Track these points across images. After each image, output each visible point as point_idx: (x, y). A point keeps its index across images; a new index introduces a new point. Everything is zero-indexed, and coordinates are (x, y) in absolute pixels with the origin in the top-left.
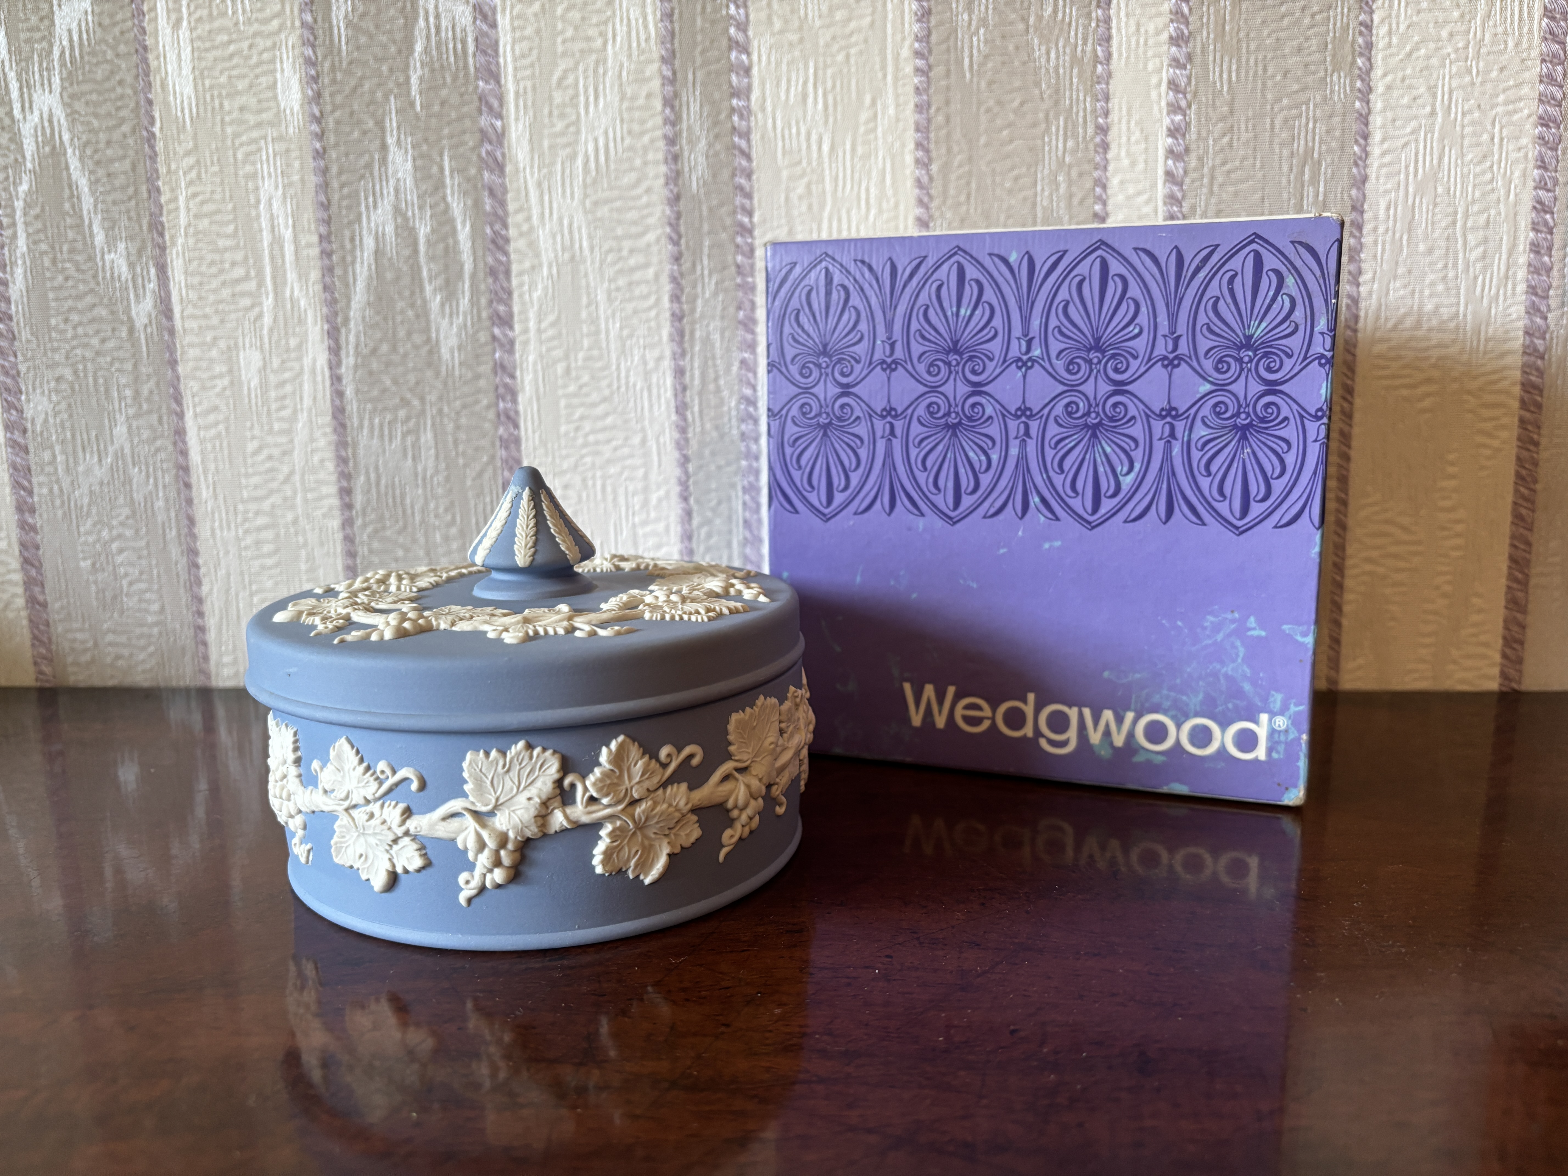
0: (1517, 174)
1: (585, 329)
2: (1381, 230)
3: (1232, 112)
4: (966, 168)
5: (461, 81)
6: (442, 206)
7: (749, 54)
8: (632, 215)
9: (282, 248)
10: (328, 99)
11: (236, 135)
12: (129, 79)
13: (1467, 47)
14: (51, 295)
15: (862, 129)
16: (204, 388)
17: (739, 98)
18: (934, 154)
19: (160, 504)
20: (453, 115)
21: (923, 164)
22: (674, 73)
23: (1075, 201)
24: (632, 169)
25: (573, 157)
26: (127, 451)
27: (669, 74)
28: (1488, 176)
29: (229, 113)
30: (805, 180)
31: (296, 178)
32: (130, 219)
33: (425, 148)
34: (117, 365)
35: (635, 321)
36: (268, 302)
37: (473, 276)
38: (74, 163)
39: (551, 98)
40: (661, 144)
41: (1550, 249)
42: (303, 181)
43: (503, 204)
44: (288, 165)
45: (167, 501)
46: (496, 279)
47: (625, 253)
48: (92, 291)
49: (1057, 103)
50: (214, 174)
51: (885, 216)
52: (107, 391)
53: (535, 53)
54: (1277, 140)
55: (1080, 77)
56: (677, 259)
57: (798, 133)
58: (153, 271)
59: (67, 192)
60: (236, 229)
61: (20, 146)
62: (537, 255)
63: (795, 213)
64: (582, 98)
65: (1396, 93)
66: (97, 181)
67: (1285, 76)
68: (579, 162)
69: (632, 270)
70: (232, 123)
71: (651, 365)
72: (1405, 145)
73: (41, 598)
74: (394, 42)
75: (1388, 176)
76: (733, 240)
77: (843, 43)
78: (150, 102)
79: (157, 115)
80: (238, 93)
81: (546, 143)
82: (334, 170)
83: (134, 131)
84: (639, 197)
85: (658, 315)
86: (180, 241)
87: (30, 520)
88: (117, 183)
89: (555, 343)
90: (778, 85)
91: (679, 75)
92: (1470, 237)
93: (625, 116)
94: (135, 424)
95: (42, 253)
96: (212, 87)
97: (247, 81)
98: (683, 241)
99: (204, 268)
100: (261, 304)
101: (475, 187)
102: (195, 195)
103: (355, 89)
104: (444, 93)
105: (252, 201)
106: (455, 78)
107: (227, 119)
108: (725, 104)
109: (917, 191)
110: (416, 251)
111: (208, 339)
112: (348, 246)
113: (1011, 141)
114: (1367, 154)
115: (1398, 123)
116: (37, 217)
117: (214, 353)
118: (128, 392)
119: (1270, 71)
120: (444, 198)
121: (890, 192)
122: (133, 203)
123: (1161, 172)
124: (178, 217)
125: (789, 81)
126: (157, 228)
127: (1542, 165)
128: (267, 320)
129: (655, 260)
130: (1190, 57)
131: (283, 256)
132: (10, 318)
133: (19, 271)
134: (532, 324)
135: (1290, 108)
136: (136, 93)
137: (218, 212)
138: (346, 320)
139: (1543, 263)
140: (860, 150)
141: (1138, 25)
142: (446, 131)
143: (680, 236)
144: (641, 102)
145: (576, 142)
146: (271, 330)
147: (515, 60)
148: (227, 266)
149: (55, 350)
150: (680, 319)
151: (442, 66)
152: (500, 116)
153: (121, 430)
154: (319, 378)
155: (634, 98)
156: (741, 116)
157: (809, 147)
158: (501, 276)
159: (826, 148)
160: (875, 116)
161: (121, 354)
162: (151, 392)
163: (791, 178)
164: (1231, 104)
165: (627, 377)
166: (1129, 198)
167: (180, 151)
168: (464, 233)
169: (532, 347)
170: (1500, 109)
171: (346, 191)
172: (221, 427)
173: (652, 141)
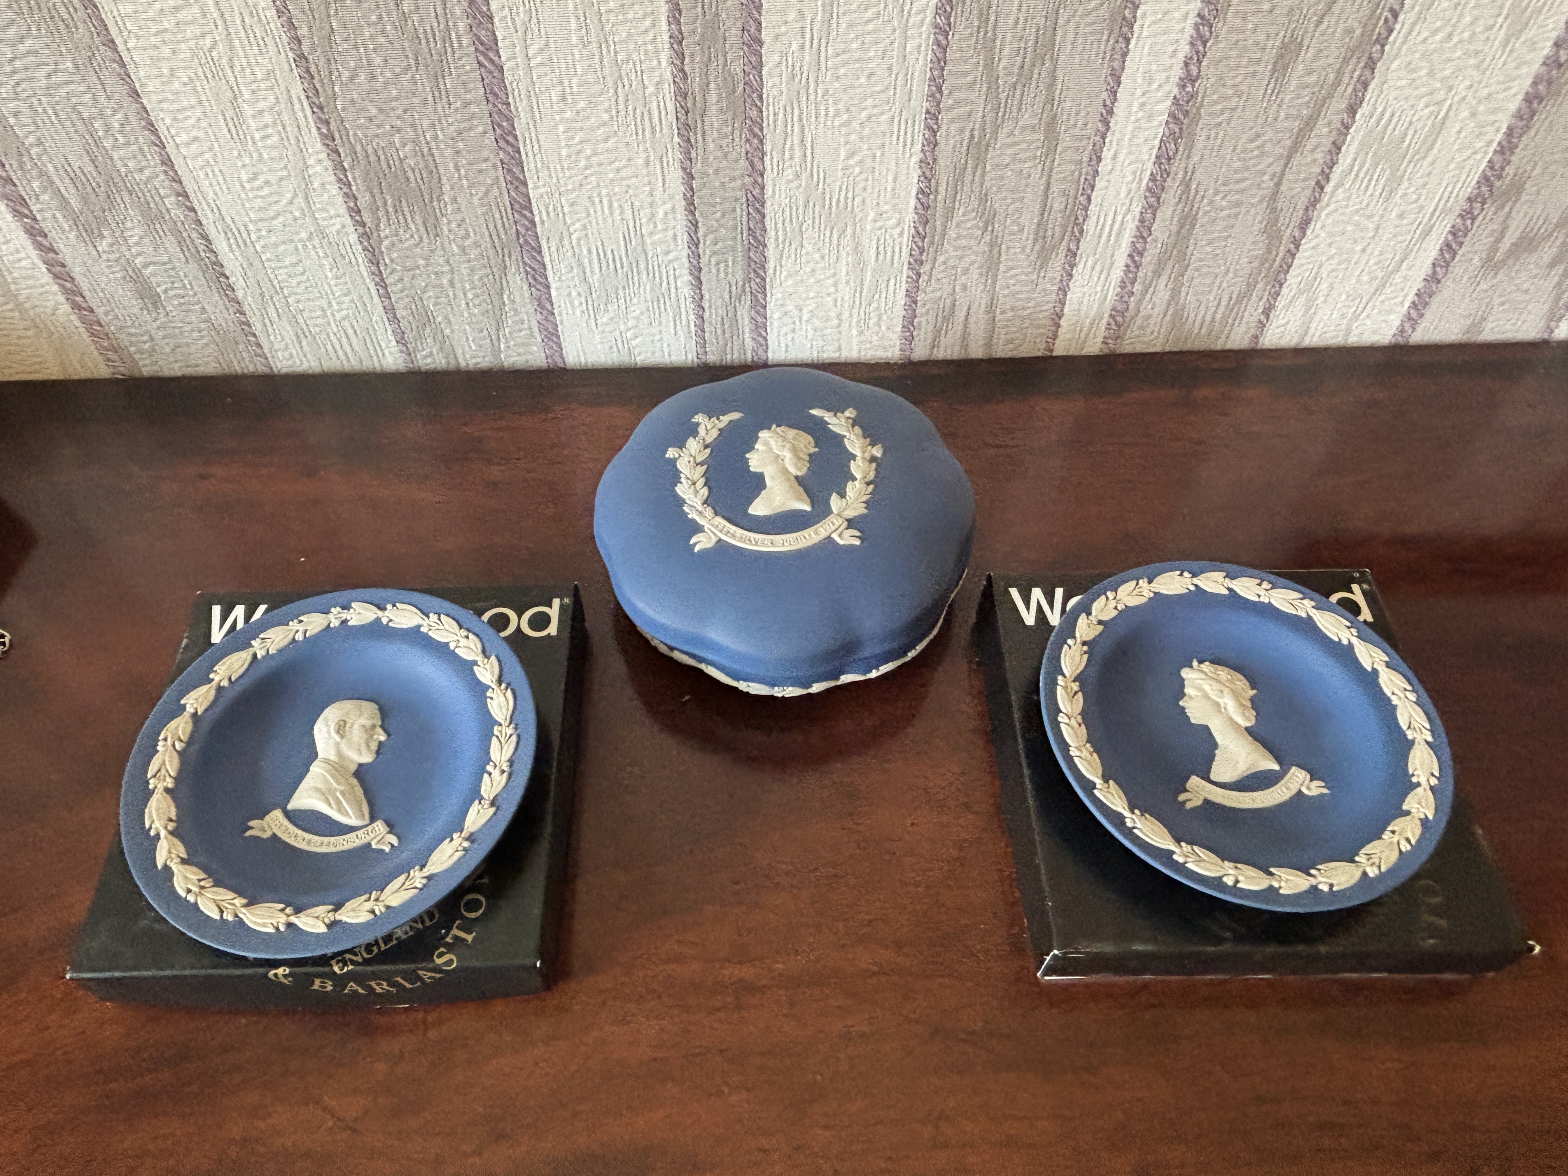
73: (84, 304)
85: (655, 38)
87: (45, 242)
111: (165, 70)
134: (518, 49)
154: (298, 107)
162: (122, 125)
169: (522, 73)
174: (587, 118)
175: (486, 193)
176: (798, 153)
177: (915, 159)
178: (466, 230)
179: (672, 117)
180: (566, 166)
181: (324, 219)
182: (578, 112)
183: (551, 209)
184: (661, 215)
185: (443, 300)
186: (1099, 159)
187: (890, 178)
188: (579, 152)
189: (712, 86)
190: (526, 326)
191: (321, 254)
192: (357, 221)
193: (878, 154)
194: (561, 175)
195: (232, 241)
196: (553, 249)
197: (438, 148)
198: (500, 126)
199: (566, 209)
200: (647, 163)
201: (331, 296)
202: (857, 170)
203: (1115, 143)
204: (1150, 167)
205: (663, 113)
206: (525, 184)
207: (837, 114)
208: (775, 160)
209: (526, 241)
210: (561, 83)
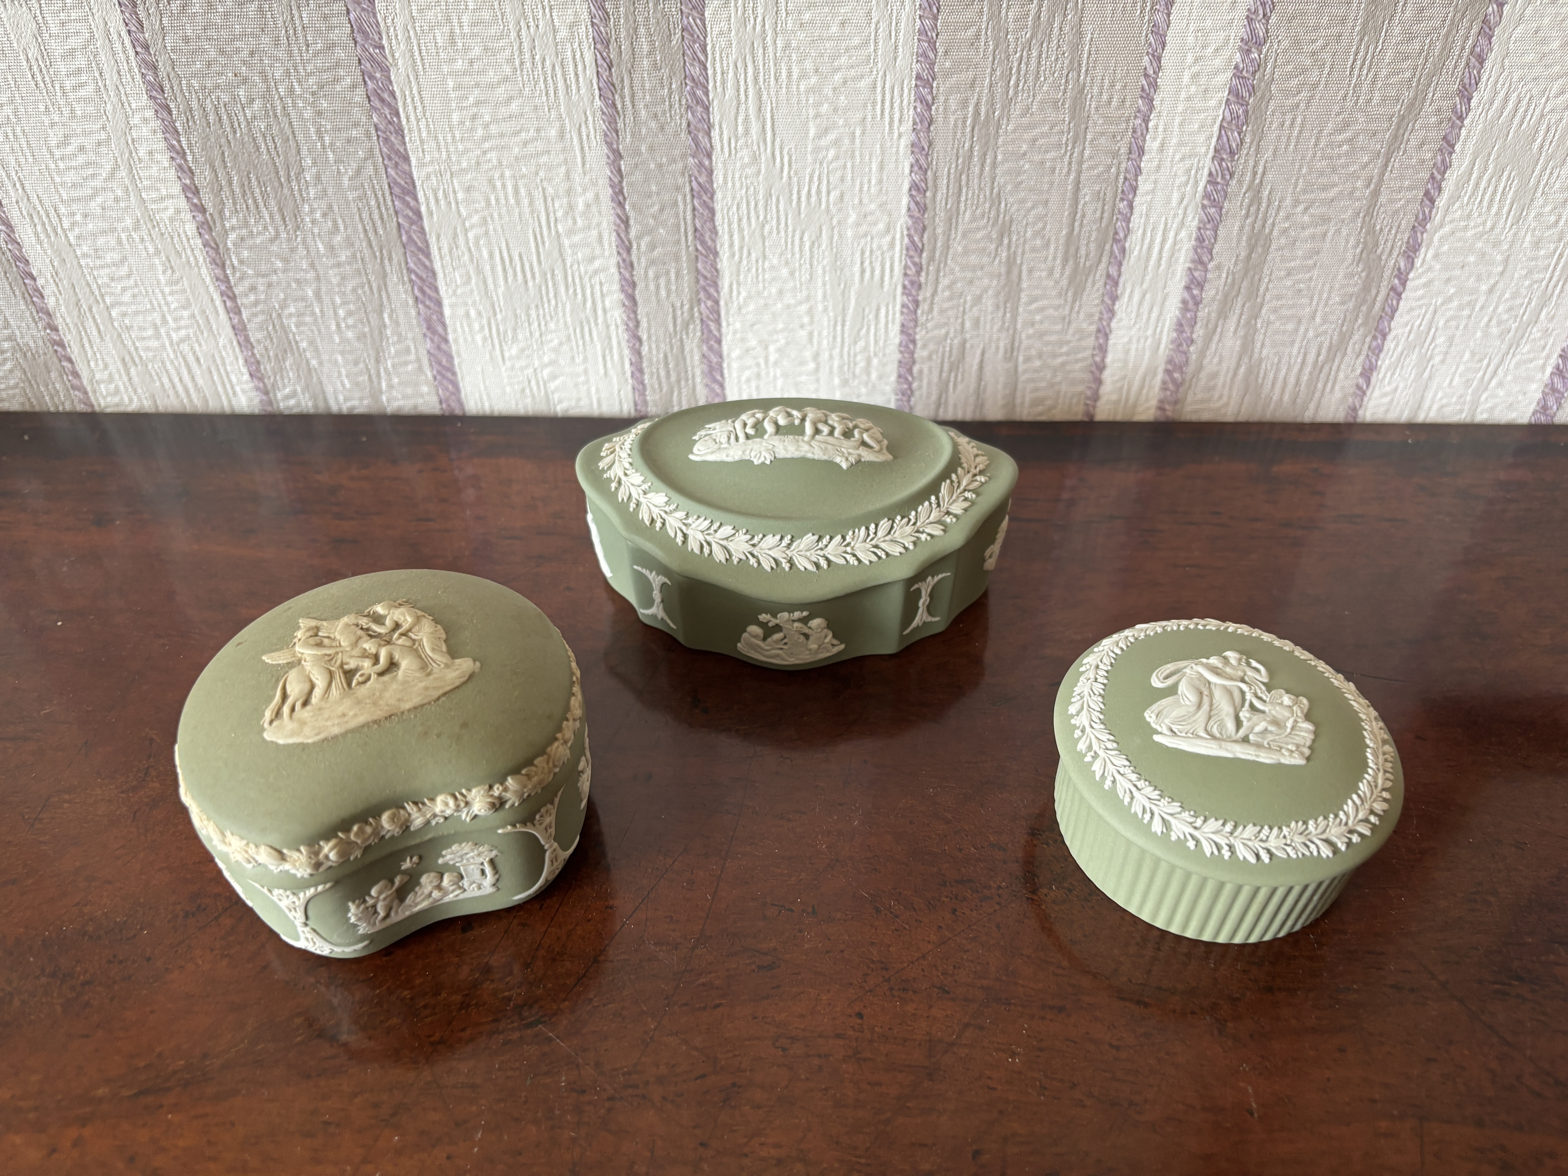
174: (483, 72)
175: (358, 172)
176: (755, 129)
177: (904, 142)
178: (335, 222)
179: (591, 72)
180: (458, 136)
181: (154, 201)
182: (471, 63)
183: (440, 195)
184: (581, 207)
185: (308, 319)
186: (1141, 151)
187: (874, 167)
188: (474, 118)
189: (642, 30)
190: (412, 357)
191: (151, 250)
192: (195, 205)
193: (858, 132)
194: (452, 149)
195: (39, 228)
196: (445, 250)
197: (294, 105)
198: (372, 78)
199: (460, 196)
200: (562, 134)
201: (165, 308)
202: (832, 153)
203: (1161, 129)
204: (1207, 164)
205: (580, 67)
206: (407, 159)
207: (803, 76)
208: (725, 137)
209: (410, 238)
210: (449, 20)
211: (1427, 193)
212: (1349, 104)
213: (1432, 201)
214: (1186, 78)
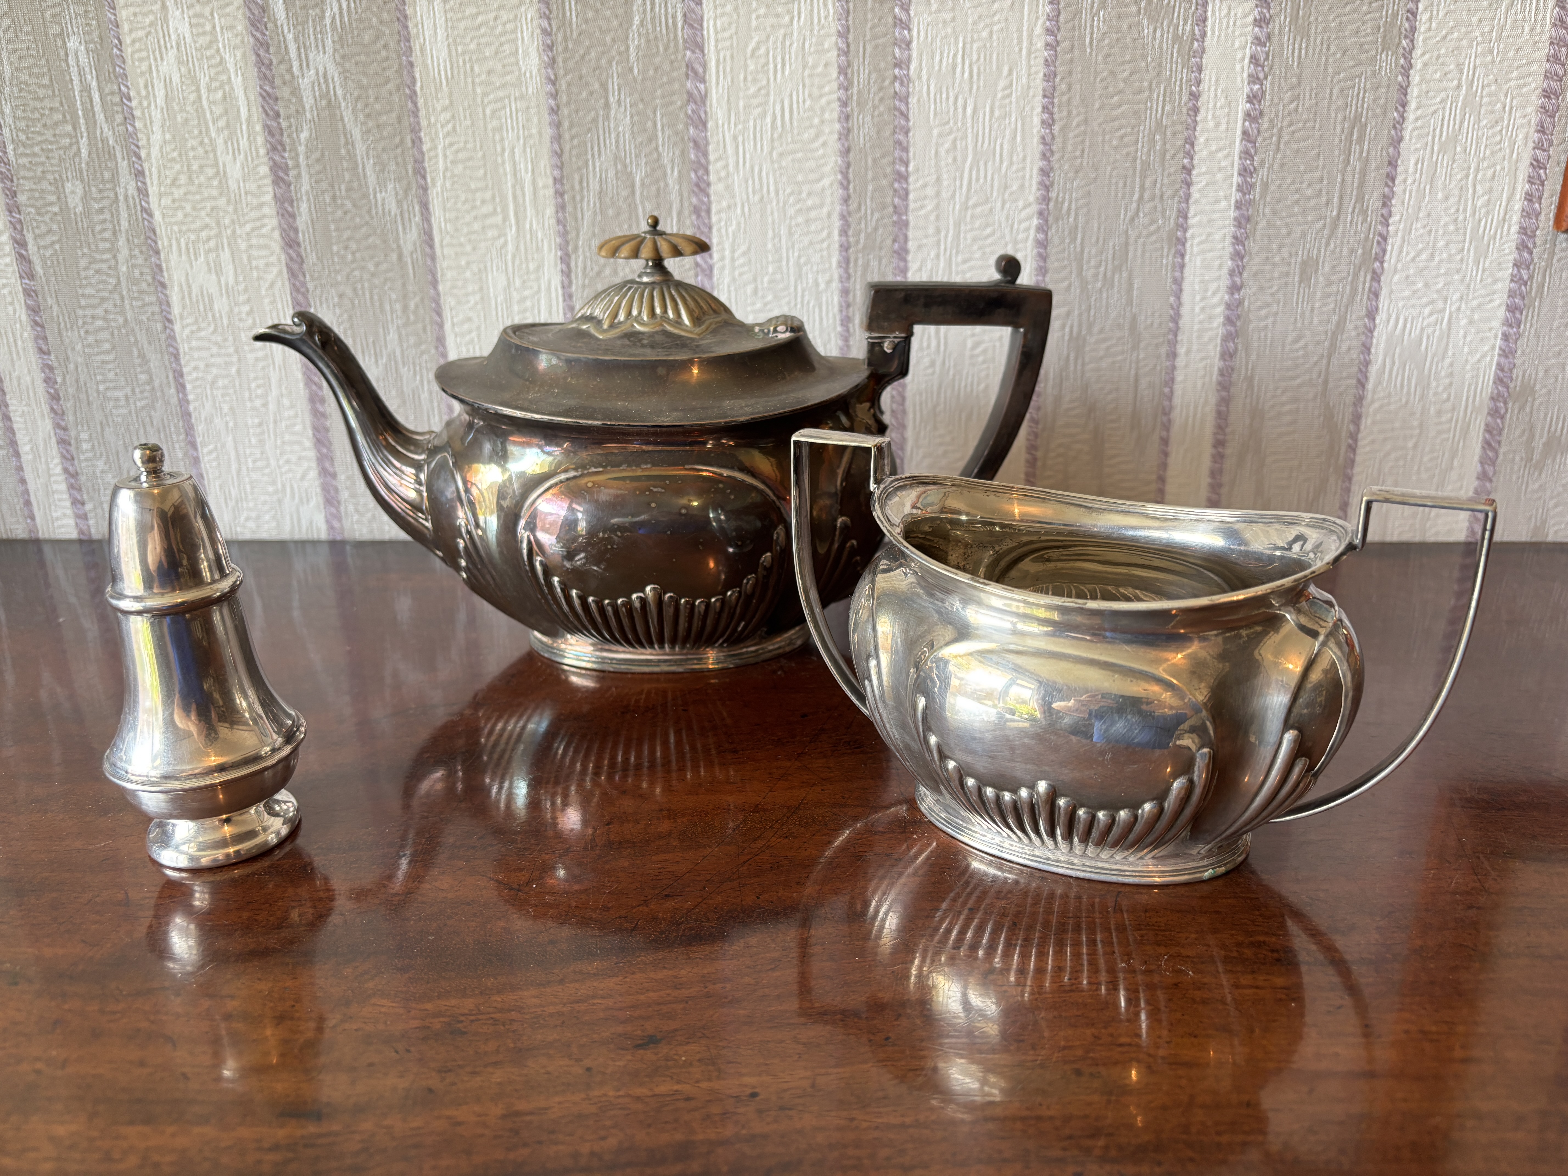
0: (1521, 136)
1: (770, 258)
2: (1410, 181)
3: (1299, 83)
4: (1082, 128)
5: (672, 50)
6: (655, 155)
7: (909, 30)
8: (811, 164)
9: (522, 189)
10: (561, 64)
11: (485, 94)
12: (392, 45)
13: (1491, 31)
14: (332, 227)
15: (1000, 95)
16: (459, 303)
17: (901, 68)
18: (1056, 116)
19: (425, 396)
20: (665, 79)
21: (1048, 124)
22: (848, 46)
23: (1168, 156)
24: (811, 126)
25: (763, 116)
26: (398, 353)
27: (844, 46)
28: (1498, 138)
29: (479, 75)
30: (952, 137)
31: (534, 131)
32: (397, 164)
33: (641, 106)
34: (388, 285)
35: (811, 251)
36: (511, 233)
37: (680, 213)
38: (348, 116)
39: (746, 66)
40: (836, 105)
41: (1540, 198)
42: (540, 134)
43: (705, 154)
44: (528, 120)
45: (431, 393)
46: (699, 216)
47: (804, 195)
48: (367, 223)
49: (1159, 74)
50: (467, 128)
51: (1015, 167)
52: (381, 305)
53: (734, 26)
54: (1333, 107)
55: (1179, 53)
56: (846, 200)
57: (948, 98)
58: (417, 208)
59: (342, 140)
60: (485, 174)
61: (300, 100)
62: (733, 197)
63: (943, 163)
64: (771, 66)
65: (1431, 69)
66: (368, 131)
67: (1344, 53)
68: (768, 120)
69: (810, 209)
70: (481, 83)
71: (822, 286)
72: (1435, 112)
73: (331, 470)
74: (616, 16)
75: (1419, 137)
76: (892, 185)
77: (987, 21)
78: (411, 65)
79: (417, 75)
80: (486, 59)
81: (741, 104)
82: (566, 124)
83: (398, 89)
84: (817, 150)
85: (829, 247)
86: (439, 183)
87: (321, 409)
88: (385, 133)
89: (746, 269)
90: (933, 57)
91: (852, 48)
92: (1479, 187)
93: (807, 82)
94: (404, 332)
95: (323, 192)
96: (463, 53)
97: (493, 48)
98: (851, 186)
99: (459, 205)
100: (505, 235)
101: (683, 139)
102: (451, 145)
103: (583, 57)
104: (658, 60)
105: (499, 150)
106: (666, 48)
107: (477, 80)
108: (889, 73)
109: (1041, 147)
110: (633, 192)
111: (463, 263)
112: (577, 187)
113: (1120, 106)
114: (1404, 119)
115: (1431, 94)
116: (318, 160)
117: (468, 274)
118: (398, 307)
119: (1333, 49)
120: (657, 148)
121: (1019, 149)
122: (399, 151)
123: (1239, 132)
124: (437, 163)
125: (942, 53)
126: (420, 172)
127: (1541, 130)
128: (510, 247)
129: (828, 200)
130: (1269, 37)
131: (524, 195)
132: (299, 244)
133: (304, 206)
134: (727, 253)
135: (1346, 80)
136: (399, 56)
137: (470, 159)
138: (576, 249)
139: (1534, 210)
140: (997, 113)
141: (1229, 9)
142: (659, 92)
143: (849, 182)
144: (820, 69)
145: (767, 102)
146: (514, 257)
147: (716, 33)
148: (478, 203)
149: (337, 272)
150: (847, 249)
151: (656, 38)
152: (703, 81)
153: (393, 336)
154: (553, 295)
155: (815, 67)
156: (902, 84)
157: (956, 109)
158: (703, 214)
159: (969, 110)
160: (1011, 84)
161: (390, 275)
162: (417, 306)
163: (940, 135)
164: (1299, 77)
165: (803, 296)
166: (1211, 153)
167: (439, 107)
168: (672, 177)
169: (727, 272)
170: (1513, 83)
171: (576, 141)
172: (474, 334)
173: (828, 103)
186: (1175, 356)
203: (1185, 341)
204: (1217, 363)
211: (1359, 381)
212: (1299, 324)
213: (1363, 386)
214: (1197, 309)
